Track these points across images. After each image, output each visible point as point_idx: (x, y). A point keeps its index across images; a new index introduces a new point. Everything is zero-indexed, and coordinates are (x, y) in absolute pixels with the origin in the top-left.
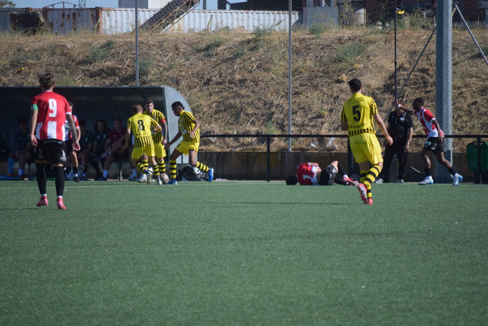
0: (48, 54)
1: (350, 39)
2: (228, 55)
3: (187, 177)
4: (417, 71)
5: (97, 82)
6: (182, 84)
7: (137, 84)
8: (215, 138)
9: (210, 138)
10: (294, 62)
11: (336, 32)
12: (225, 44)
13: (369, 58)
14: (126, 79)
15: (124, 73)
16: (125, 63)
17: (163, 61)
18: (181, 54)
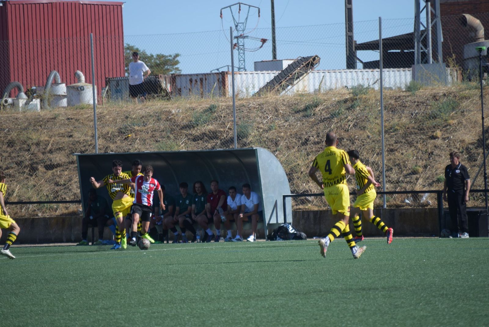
0: (153, 120)
1: (444, 95)
2: (325, 115)
3: (282, 237)
5: (200, 145)
6: (281, 144)
7: (236, 146)
8: (312, 197)
9: (307, 197)
10: (389, 119)
11: (432, 89)
12: (323, 104)
13: (463, 114)
14: (227, 141)
15: (225, 136)
16: (226, 126)
17: (263, 123)
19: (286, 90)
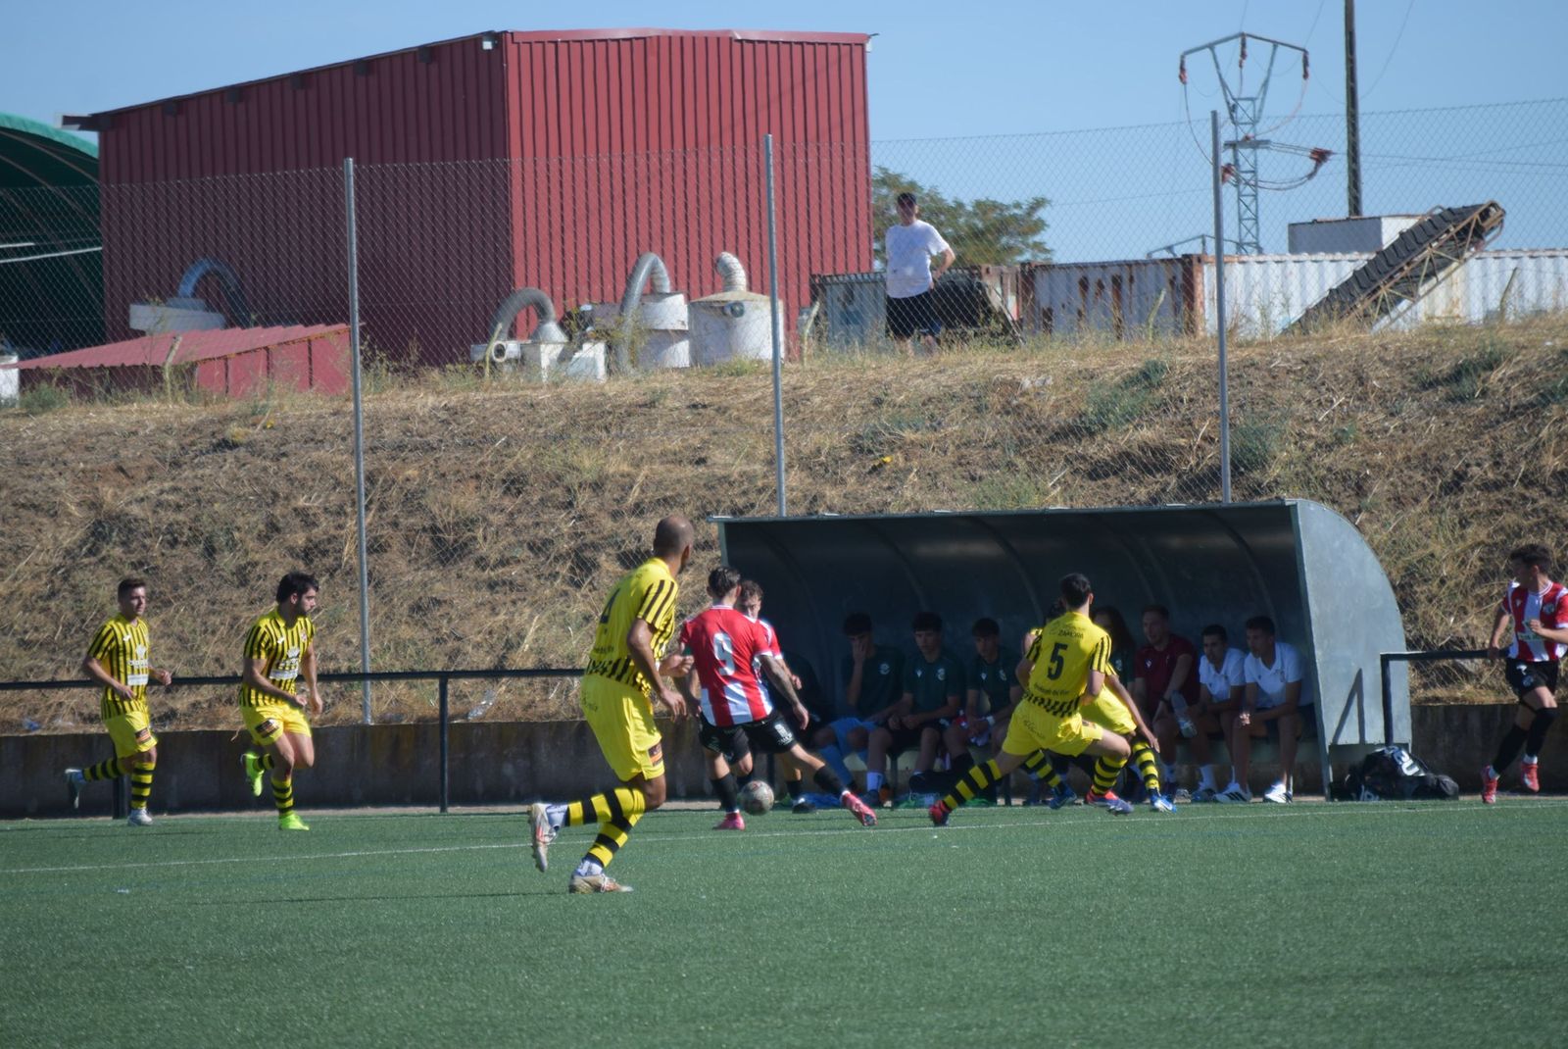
0: (963, 411)
2: (1520, 395)
5: (1111, 492)
6: (1375, 490)
7: (1228, 495)
8: (1476, 660)
9: (1460, 661)
12: (1514, 361)
14: (1200, 479)
15: (1193, 462)
16: (1197, 432)
17: (1316, 421)
19: (1393, 314)
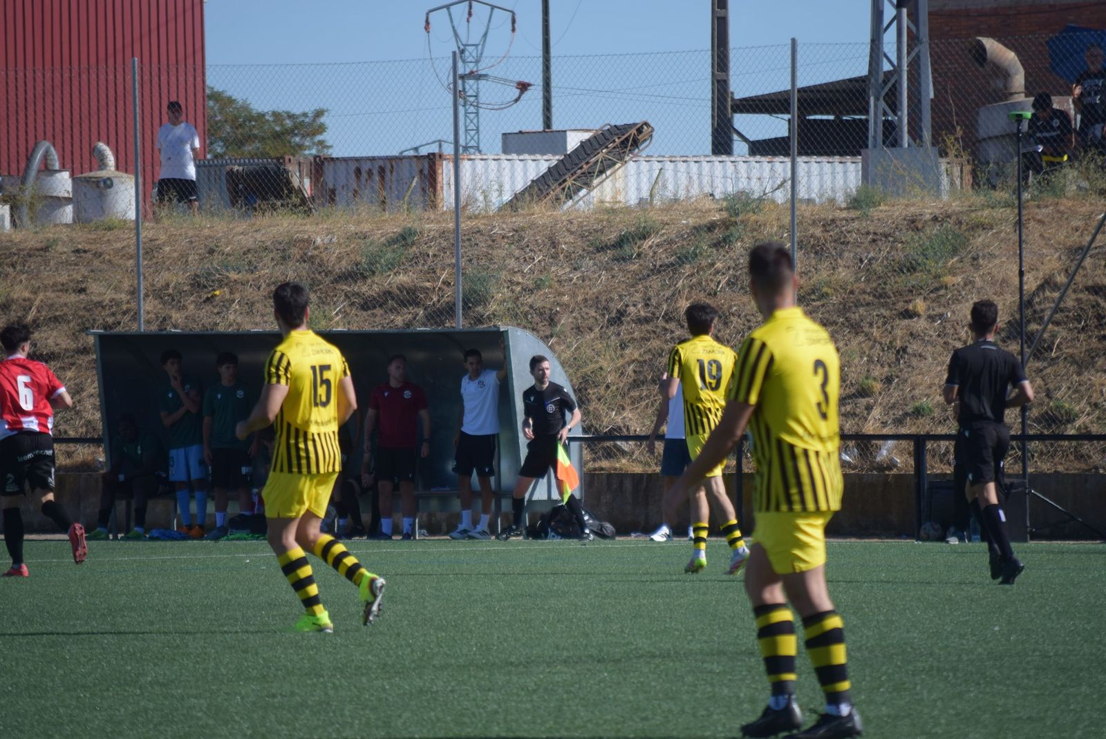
0: (272, 259)
1: (935, 219)
2: (664, 258)
3: (560, 531)
4: (1082, 291)
5: (377, 319)
6: (562, 322)
7: (460, 323)
8: (630, 443)
9: (619, 443)
10: (810, 271)
11: (907, 206)
12: (660, 233)
13: (975, 263)
14: (440, 311)
15: (435, 299)
16: (439, 278)
17: (523, 272)
18: (562, 256)
19: (576, 198)
